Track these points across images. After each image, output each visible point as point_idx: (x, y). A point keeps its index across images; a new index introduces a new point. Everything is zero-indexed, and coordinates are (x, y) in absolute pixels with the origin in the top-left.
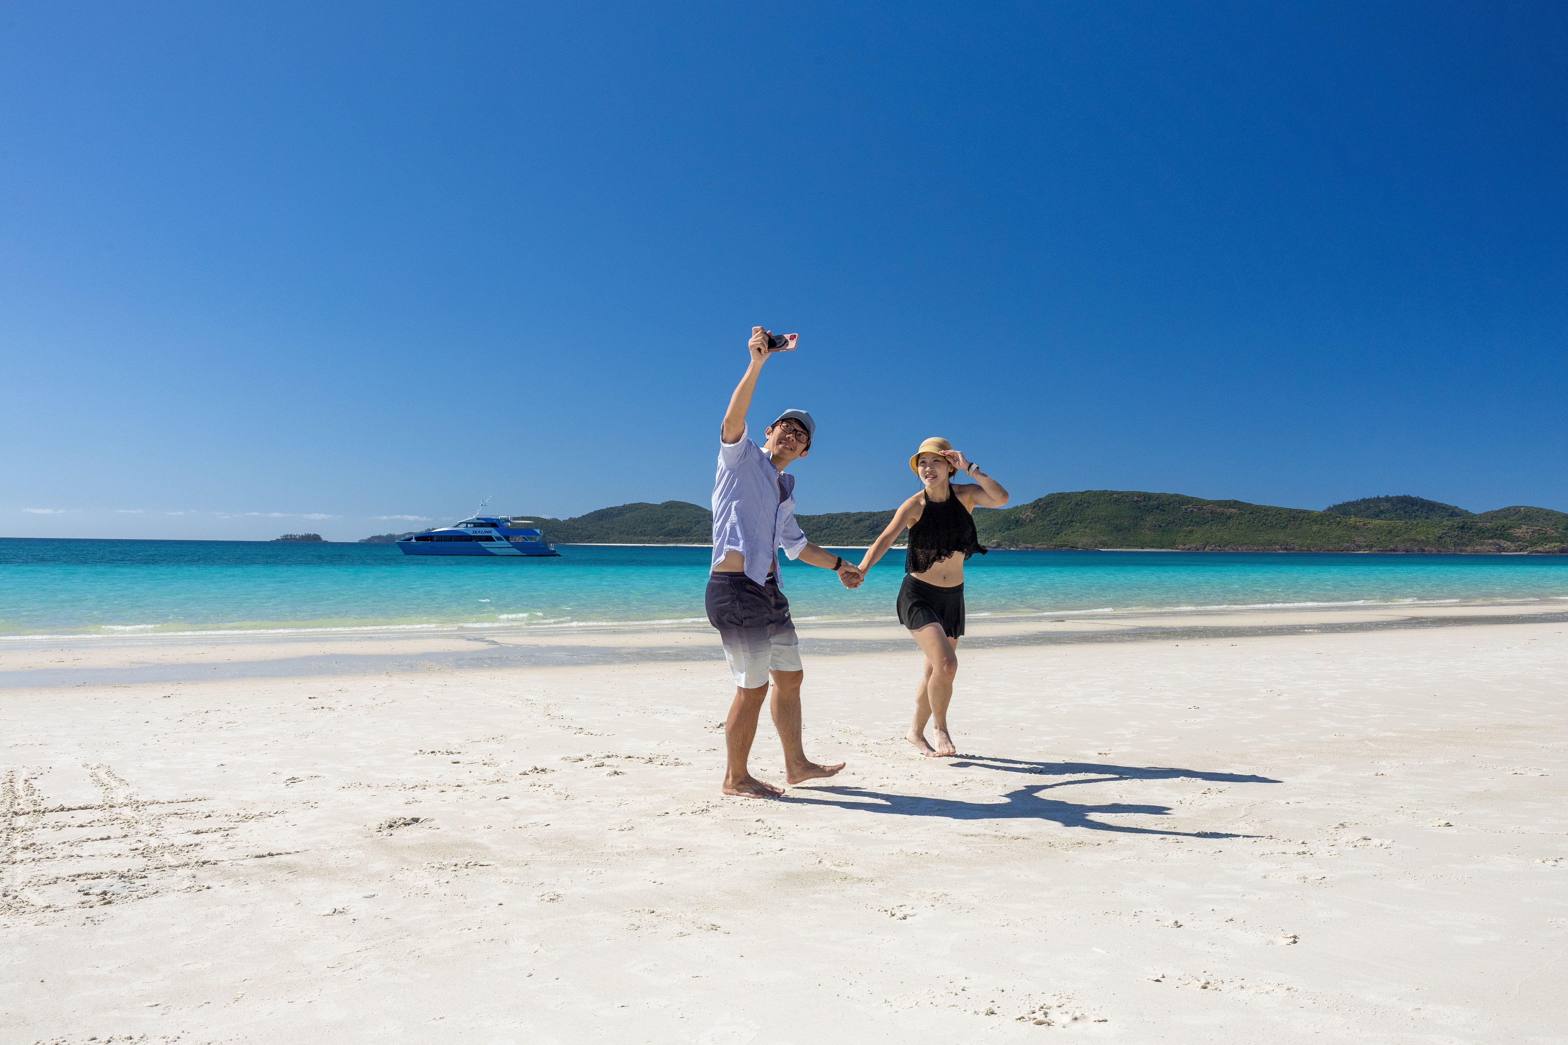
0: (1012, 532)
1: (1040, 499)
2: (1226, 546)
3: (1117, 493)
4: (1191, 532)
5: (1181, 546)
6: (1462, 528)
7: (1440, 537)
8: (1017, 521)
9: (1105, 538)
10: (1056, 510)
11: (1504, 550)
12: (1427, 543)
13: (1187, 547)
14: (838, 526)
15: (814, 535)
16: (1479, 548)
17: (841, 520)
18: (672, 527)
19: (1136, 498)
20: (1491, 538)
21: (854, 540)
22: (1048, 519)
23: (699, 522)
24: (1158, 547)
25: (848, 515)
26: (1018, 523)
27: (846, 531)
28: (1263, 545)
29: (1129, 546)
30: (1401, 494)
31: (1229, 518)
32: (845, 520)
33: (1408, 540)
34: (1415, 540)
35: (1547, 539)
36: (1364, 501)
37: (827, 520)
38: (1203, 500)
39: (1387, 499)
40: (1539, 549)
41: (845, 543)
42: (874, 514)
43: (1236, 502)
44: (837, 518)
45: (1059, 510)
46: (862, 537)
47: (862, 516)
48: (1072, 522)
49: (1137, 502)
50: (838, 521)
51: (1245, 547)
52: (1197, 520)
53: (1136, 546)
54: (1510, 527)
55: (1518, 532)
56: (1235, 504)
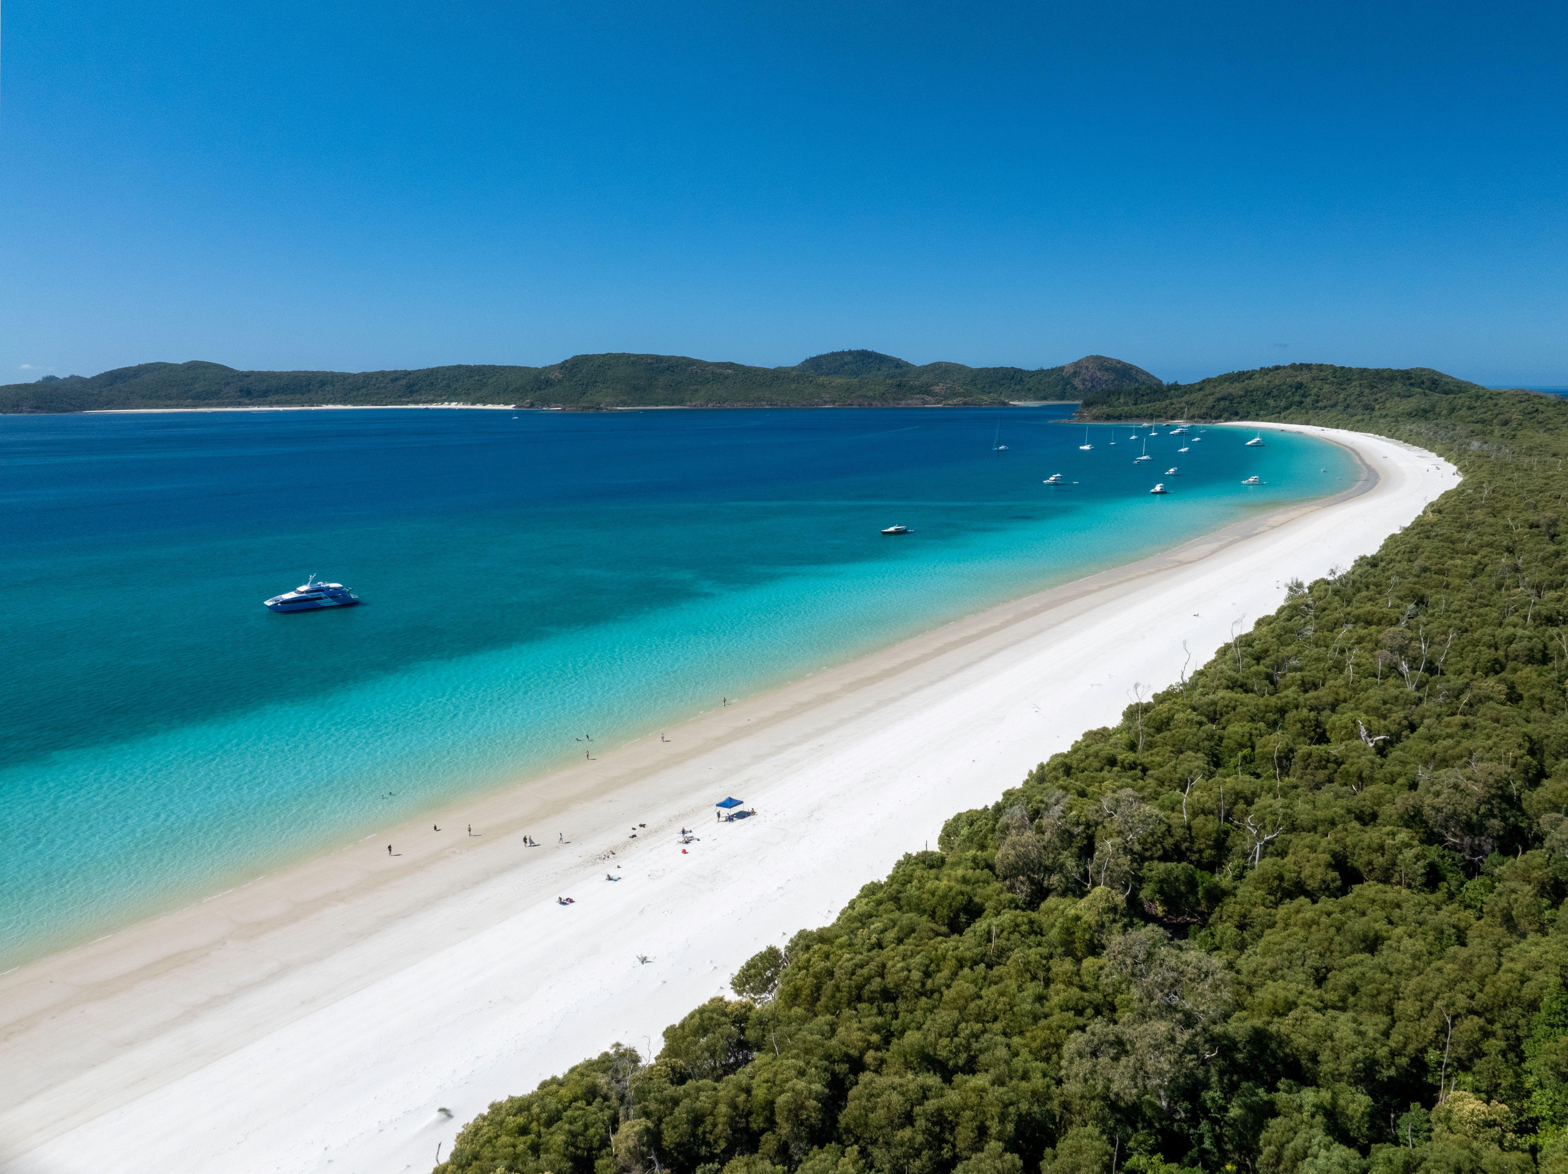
0: (543, 392)
1: (567, 361)
2: (724, 402)
3: (634, 355)
4: (696, 390)
5: (688, 403)
6: (899, 386)
7: (884, 394)
8: (547, 381)
9: (625, 398)
10: (581, 371)
11: (927, 403)
12: (874, 398)
13: (694, 403)
14: (375, 385)
15: (351, 395)
16: (910, 402)
17: (377, 379)
18: (200, 390)
19: (649, 361)
20: (919, 393)
21: (392, 399)
22: (574, 380)
23: (228, 384)
24: (670, 405)
25: (383, 374)
26: (548, 383)
27: (383, 391)
28: (753, 401)
29: (645, 404)
30: (860, 348)
31: (726, 378)
32: (381, 379)
33: (860, 396)
34: (865, 396)
35: (955, 395)
36: (833, 354)
37: (362, 379)
38: (705, 362)
39: (850, 353)
40: (950, 402)
41: (384, 403)
42: (410, 373)
43: (732, 364)
44: (372, 378)
45: (584, 371)
46: (400, 396)
47: (397, 375)
48: (595, 382)
49: (650, 364)
50: (374, 380)
51: (739, 404)
52: (701, 380)
53: (651, 404)
54: (931, 385)
55: (937, 389)
56: (730, 365)
